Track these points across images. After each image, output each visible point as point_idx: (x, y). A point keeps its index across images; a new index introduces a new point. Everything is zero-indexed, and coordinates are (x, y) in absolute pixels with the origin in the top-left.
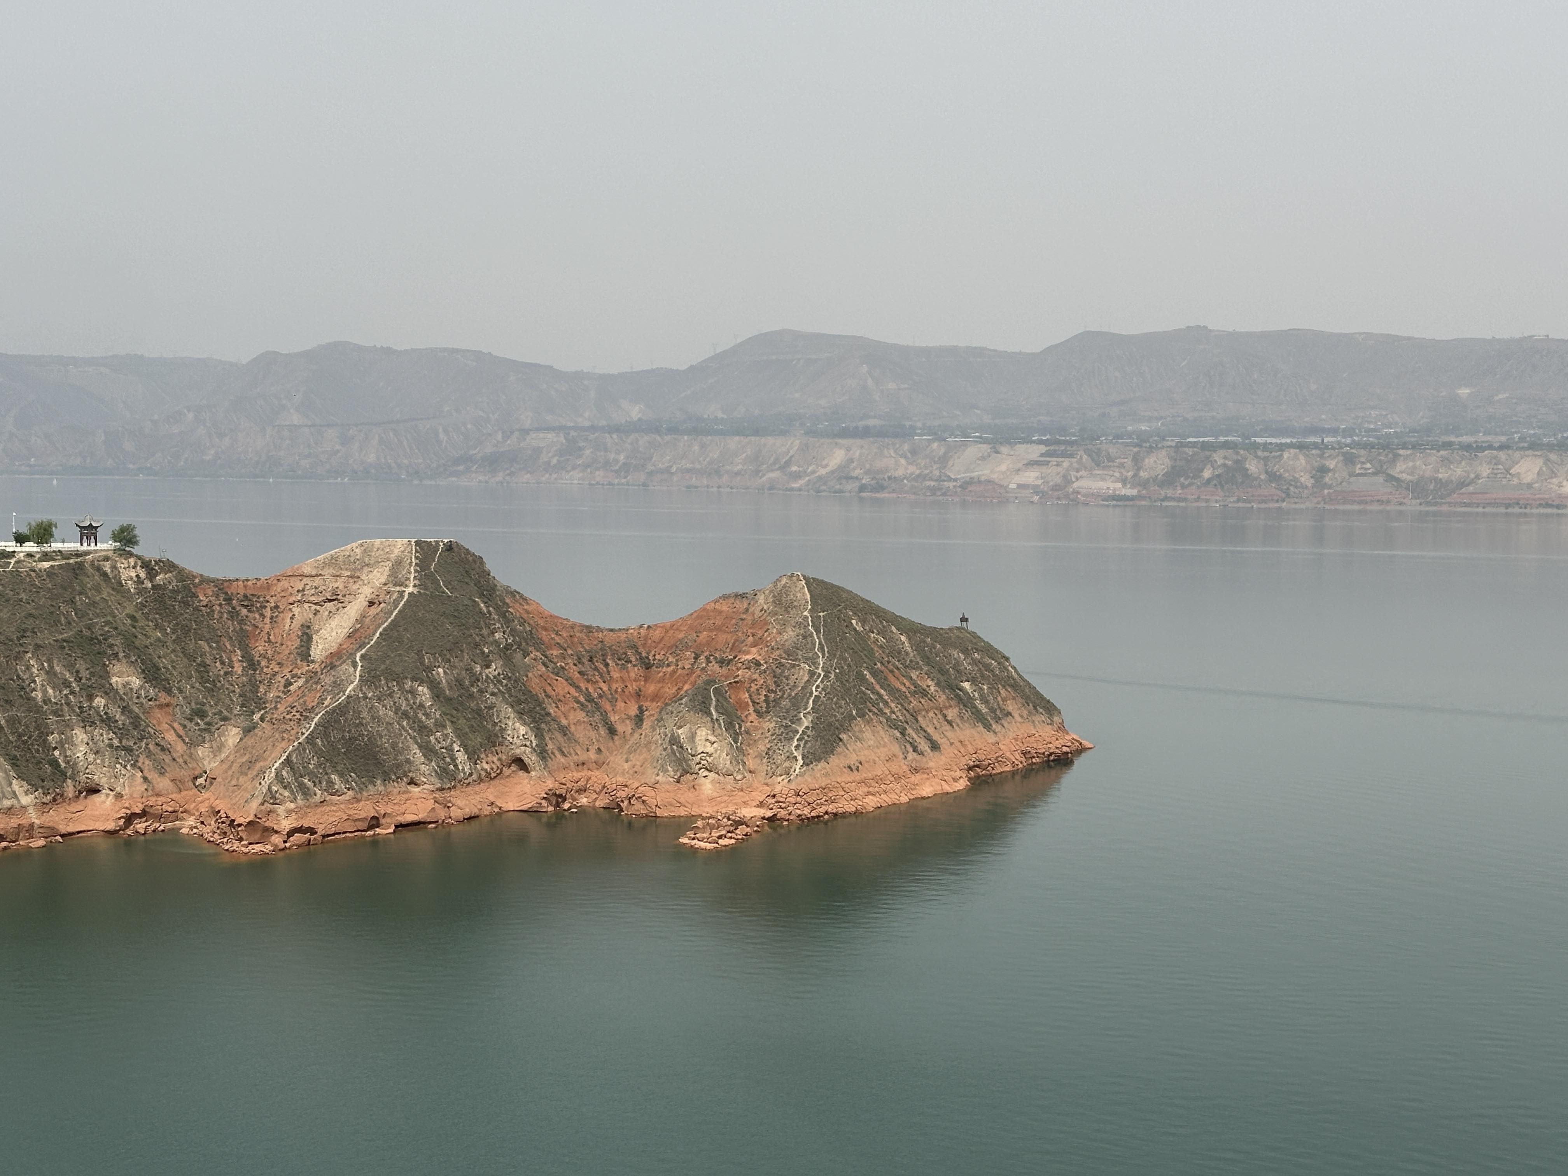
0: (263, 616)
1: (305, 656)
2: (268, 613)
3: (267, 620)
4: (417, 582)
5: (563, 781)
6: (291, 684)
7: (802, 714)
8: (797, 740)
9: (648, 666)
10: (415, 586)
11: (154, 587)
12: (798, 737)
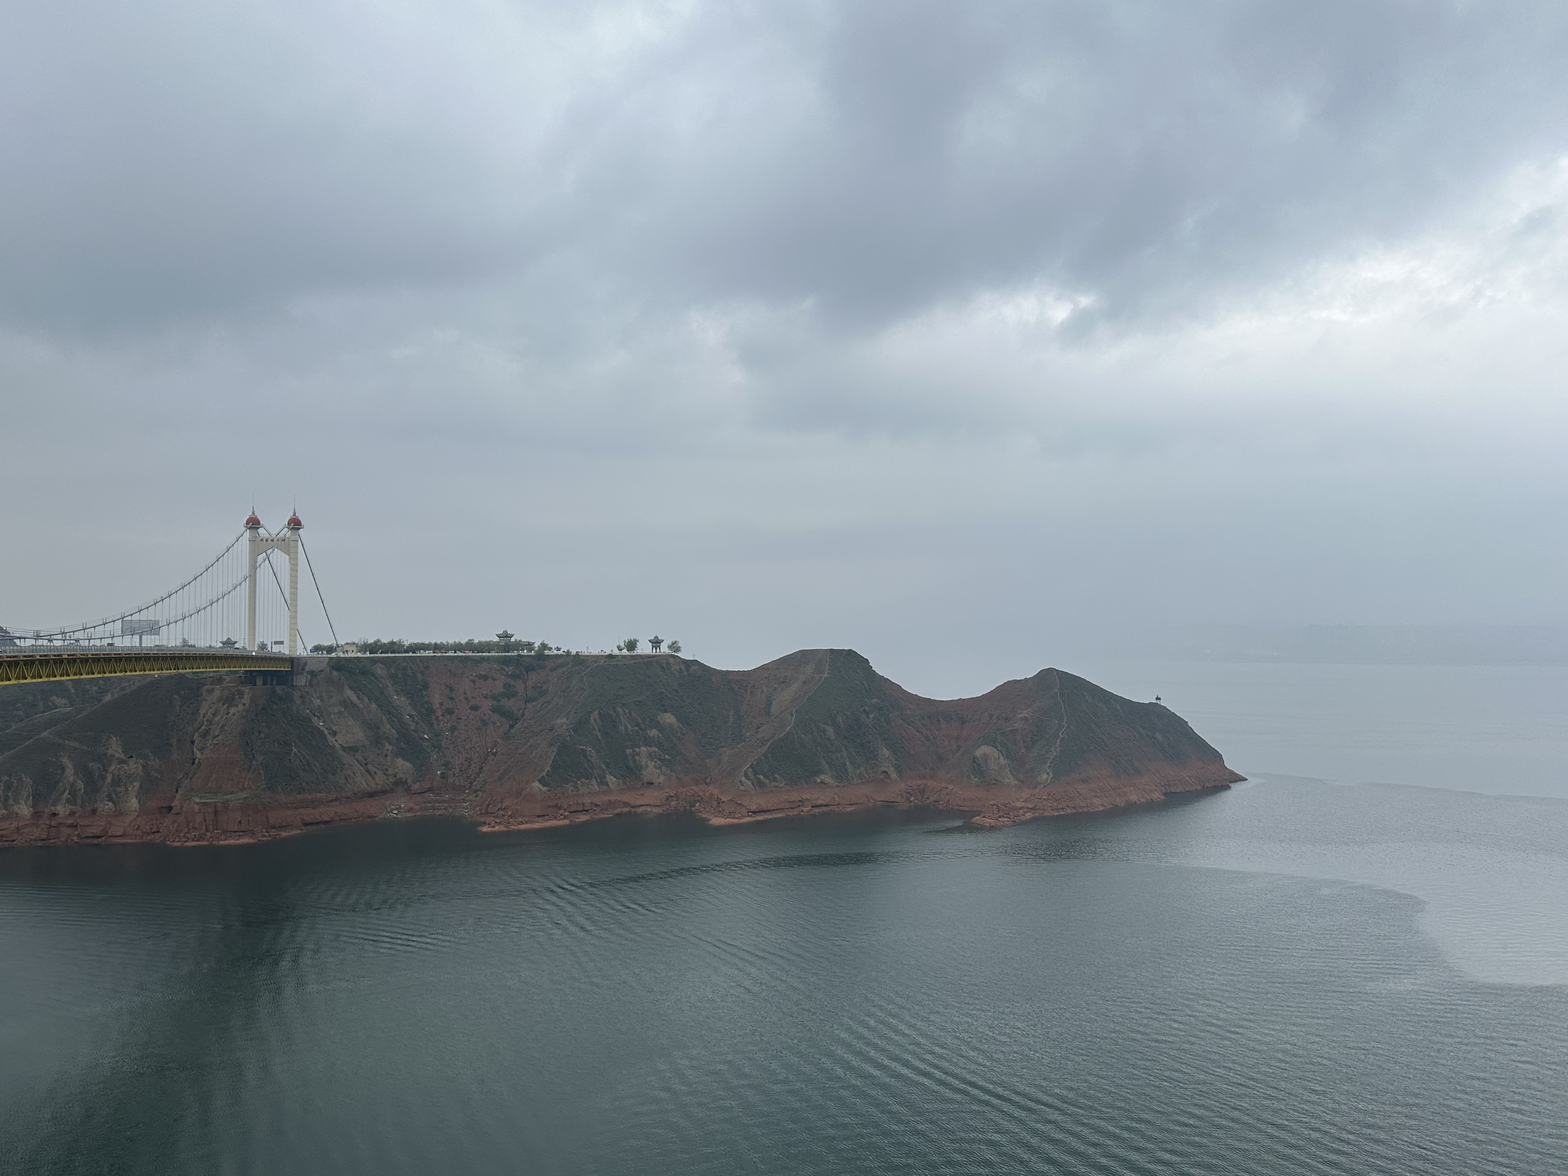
0: (746, 691)
1: (768, 713)
2: (749, 690)
3: (749, 693)
4: (830, 672)
5: (911, 785)
6: (760, 728)
7: (1053, 749)
8: (1050, 763)
9: (963, 723)
10: (828, 674)
11: (689, 675)
12: (1050, 761)
